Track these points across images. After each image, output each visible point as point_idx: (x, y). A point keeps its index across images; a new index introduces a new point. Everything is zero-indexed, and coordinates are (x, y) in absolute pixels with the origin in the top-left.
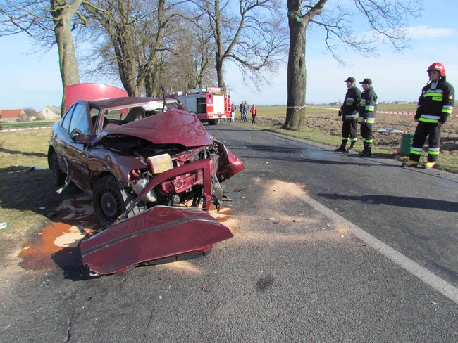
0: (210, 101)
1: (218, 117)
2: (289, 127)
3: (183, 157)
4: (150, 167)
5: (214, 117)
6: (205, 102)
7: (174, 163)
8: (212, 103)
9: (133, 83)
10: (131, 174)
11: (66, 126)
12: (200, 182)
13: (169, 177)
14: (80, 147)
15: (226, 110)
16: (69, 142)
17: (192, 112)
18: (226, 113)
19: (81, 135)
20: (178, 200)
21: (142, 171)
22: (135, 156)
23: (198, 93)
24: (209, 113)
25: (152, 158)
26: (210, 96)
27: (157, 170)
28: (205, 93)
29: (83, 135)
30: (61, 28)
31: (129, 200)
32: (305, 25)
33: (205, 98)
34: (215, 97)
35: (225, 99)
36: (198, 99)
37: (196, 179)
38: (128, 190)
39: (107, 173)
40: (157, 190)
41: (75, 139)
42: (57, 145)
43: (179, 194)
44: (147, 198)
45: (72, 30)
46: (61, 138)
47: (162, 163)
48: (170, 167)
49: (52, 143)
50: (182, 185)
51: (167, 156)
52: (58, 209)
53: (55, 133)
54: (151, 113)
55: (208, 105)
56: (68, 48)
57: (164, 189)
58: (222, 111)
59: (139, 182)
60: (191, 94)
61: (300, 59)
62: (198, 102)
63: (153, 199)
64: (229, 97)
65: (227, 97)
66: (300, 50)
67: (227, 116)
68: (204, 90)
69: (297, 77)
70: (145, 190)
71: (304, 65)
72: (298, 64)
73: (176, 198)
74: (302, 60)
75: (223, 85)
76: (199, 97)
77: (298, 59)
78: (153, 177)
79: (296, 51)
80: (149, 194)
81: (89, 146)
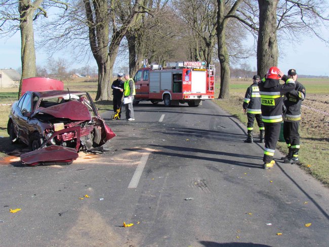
0: (187, 78)
1: (196, 98)
3: (71, 125)
4: (53, 128)
5: (192, 98)
6: (181, 79)
7: (66, 127)
8: (190, 80)
9: (105, 52)
10: (45, 131)
11: (20, 106)
12: (76, 137)
13: (61, 133)
14: (26, 118)
15: (208, 88)
16: (21, 116)
17: (166, 90)
18: (207, 93)
20: (66, 145)
21: (50, 129)
22: (48, 123)
23: (175, 68)
24: (185, 93)
25: (55, 124)
26: (187, 72)
27: (56, 130)
28: (182, 68)
29: (28, 112)
30: (25, 23)
31: (44, 143)
33: (181, 75)
34: (194, 74)
35: (208, 76)
36: (174, 75)
37: (75, 135)
38: (44, 138)
39: (36, 131)
40: (55, 139)
41: (24, 114)
42: (14, 118)
43: (66, 142)
44: (51, 142)
45: (34, 20)
46: (17, 114)
47: (59, 127)
48: (63, 128)
49: (11, 117)
50: (67, 136)
51: (63, 124)
52: (12, 152)
53: (13, 110)
55: (184, 83)
56: (29, 39)
57: (58, 138)
58: (203, 91)
59: (48, 135)
60: (167, 68)
61: (270, 39)
62: (173, 78)
63: (54, 143)
64: (213, 74)
65: (210, 73)
66: (269, 29)
67: (209, 97)
68: (181, 65)
69: (266, 59)
70: (50, 138)
71: (274, 46)
72: (267, 44)
73: (65, 144)
74: (272, 41)
75: (223, 53)
76: (174, 73)
77: (267, 40)
78: (54, 133)
79: (264, 30)
80: (52, 140)
81: (30, 118)
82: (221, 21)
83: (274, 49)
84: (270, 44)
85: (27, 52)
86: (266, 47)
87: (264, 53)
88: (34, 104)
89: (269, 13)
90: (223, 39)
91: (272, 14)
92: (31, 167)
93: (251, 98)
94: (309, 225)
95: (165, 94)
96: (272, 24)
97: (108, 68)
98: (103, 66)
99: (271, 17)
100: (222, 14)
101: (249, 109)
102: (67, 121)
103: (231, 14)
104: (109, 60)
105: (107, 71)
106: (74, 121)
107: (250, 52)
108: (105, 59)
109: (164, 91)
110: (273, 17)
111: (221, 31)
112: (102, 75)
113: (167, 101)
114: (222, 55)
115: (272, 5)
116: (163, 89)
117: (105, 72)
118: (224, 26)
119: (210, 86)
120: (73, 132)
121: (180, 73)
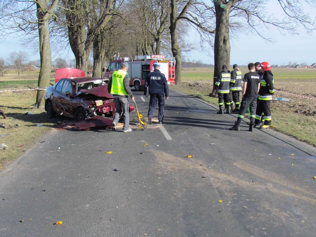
2: (214, 94)
3: (107, 102)
4: (95, 104)
6: (149, 69)
7: (104, 103)
9: (82, 47)
10: (89, 106)
11: (59, 89)
12: (112, 110)
13: (101, 107)
15: (169, 76)
18: (170, 79)
19: (70, 94)
21: (93, 105)
22: (91, 100)
23: (143, 60)
25: (96, 101)
27: (97, 105)
28: (149, 60)
31: (88, 115)
32: (228, 10)
33: (149, 65)
36: (143, 66)
37: (111, 109)
38: (88, 111)
39: (81, 107)
40: (97, 112)
41: (68, 95)
43: (105, 113)
47: (99, 103)
48: (102, 104)
50: (105, 110)
51: (101, 101)
54: (97, 85)
56: (46, 38)
57: (100, 111)
59: (92, 109)
60: (137, 60)
61: (224, 37)
62: (142, 68)
63: (96, 115)
64: (173, 65)
65: (172, 64)
66: (223, 30)
67: (171, 83)
68: (148, 57)
69: (221, 53)
70: (93, 111)
71: (227, 43)
72: (222, 41)
73: (104, 115)
74: (226, 39)
75: (176, 48)
76: (143, 64)
77: (222, 38)
78: (96, 107)
79: (220, 31)
80: (95, 113)
81: (72, 97)
82: (174, 21)
83: (228, 46)
84: (225, 41)
85: (45, 48)
86: (221, 43)
87: (220, 48)
88: (74, 87)
89: (223, 17)
90: (176, 36)
91: (226, 18)
92: (84, 132)
93: (221, 82)
94: (293, 154)
95: (135, 81)
96: (226, 26)
97: (84, 60)
98: (80, 59)
99: (225, 21)
100: (175, 16)
101: (219, 90)
102: (104, 99)
103: (182, 16)
104: (85, 54)
105: (84, 63)
106: (108, 99)
107: (191, 46)
108: (82, 53)
109: (134, 79)
110: (227, 21)
111: (174, 30)
112: (79, 66)
113: (137, 87)
114: (175, 50)
115: (226, 11)
116: (133, 76)
117: (82, 64)
118: (177, 25)
119: (172, 74)
120: (109, 106)
121: (149, 64)
